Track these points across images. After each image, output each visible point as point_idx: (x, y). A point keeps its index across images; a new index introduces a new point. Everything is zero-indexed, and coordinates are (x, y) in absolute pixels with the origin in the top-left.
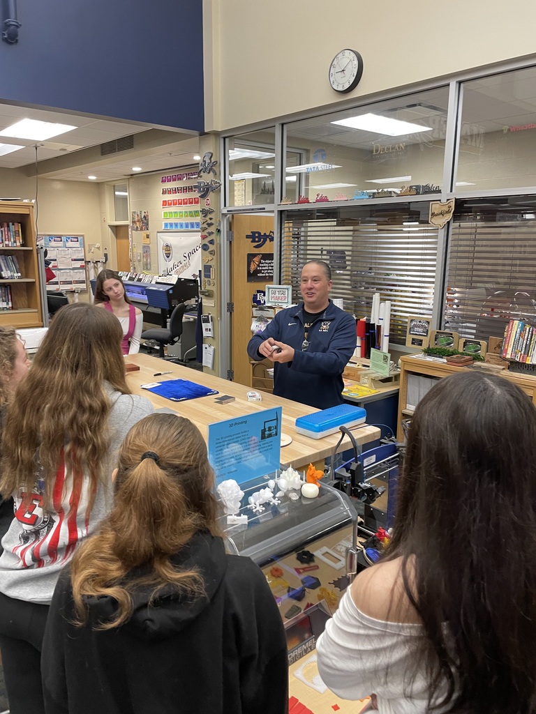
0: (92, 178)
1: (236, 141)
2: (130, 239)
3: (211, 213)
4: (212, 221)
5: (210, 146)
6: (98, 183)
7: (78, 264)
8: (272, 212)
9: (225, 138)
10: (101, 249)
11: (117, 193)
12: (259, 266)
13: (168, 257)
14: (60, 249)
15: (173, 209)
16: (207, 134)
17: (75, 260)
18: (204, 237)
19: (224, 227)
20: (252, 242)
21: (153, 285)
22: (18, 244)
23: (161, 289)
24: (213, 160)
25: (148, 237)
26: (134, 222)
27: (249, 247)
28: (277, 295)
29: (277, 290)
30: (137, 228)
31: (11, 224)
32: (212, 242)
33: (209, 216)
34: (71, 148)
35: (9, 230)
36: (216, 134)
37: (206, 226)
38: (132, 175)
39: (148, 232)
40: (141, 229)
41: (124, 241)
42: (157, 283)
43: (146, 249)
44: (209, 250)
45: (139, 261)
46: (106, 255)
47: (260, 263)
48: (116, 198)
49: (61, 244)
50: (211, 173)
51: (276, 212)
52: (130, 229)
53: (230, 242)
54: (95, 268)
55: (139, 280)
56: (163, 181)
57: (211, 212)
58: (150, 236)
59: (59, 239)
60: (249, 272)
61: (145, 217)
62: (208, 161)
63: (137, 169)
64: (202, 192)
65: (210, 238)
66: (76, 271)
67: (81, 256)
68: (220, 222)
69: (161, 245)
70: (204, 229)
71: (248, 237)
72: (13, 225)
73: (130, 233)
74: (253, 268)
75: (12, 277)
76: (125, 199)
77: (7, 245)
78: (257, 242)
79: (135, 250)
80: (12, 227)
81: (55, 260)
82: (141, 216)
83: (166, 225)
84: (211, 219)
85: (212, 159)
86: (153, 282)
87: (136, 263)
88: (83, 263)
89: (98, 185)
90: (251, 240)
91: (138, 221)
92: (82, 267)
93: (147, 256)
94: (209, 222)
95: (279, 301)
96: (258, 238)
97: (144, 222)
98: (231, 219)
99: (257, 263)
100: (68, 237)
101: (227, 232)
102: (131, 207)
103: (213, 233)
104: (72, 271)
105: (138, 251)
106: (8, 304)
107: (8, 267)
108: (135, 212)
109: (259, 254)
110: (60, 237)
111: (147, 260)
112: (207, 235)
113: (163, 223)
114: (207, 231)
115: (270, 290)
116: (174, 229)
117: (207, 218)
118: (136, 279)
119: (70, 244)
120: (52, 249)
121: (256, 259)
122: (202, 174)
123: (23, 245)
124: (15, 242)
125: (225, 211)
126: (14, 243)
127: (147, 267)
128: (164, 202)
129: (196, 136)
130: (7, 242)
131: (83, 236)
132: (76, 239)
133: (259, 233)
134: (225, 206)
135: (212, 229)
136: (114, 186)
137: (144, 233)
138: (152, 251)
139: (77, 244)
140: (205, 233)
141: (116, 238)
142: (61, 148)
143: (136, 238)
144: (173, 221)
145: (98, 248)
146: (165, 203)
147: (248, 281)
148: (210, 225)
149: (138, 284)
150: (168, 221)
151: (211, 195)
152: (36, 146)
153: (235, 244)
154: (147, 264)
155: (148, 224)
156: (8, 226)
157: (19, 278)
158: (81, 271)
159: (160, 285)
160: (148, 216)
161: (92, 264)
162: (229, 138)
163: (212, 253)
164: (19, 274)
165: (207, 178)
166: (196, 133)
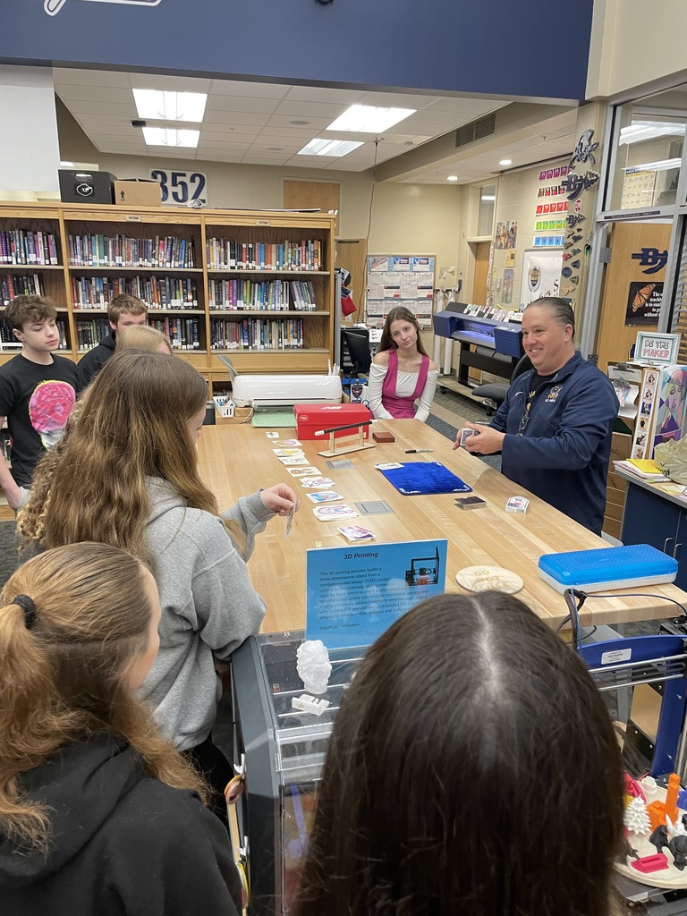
0: (453, 179)
1: (636, 110)
2: (491, 260)
3: (580, 221)
4: (581, 234)
5: (593, 121)
6: (462, 186)
7: (425, 293)
8: (671, 217)
9: (615, 107)
10: (455, 273)
11: (484, 198)
12: (648, 301)
13: (534, 285)
14: (405, 273)
15: (549, 217)
16: (589, 102)
17: (422, 288)
18: (566, 258)
19: (598, 242)
20: (641, 264)
21: (505, 325)
22: (316, 267)
23: (513, 330)
24: (593, 142)
25: (512, 258)
26: (498, 237)
27: (636, 272)
28: (654, 348)
29: (655, 340)
30: (501, 244)
31: (310, 241)
32: (576, 264)
33: (578, 226)
34: (420, 140)
35: (307, 250)
36: (603, 101)
37: (572, 241)
38: (502, 172)
39: (513, 251)
40: (506, 247)
41: (484, 263)
42: (510, 321)
43: (509, 273)
44: (572, 276)
45: (498, 290)
46: (460, 282)
47: (652, 296)
48: (482, 204)
49: (407, 267)
50: (589, 161)
51: (676, 217)
52: (492, 247)
53: (605, 265)
54: (445, 298)
55: (490, 316)
56: (542, 178)
57: (580, 219)
58: (516, 257)
59: (406, 261)
60: (629, 309)
61: (512, 229)
62: (585, 143)
63: (506, 163)
64: (572, 190)
65: (574, 259)
66: (421, 302)
67: (429, 282)
68: (592, 234)
69: (528, 267)
70: (568, 246)
71: (635, 256)
72: (312, 243)
73: (491, 252)
74: (637, 303)
75: (306, 309)
76: (491, 204)
77: (304, 269)
78: (650, 264)
79: (495, 276)
80: (311, 246)
81: (398, 288)
82: (508, 228)
83: (538, 240)
84: (579, 230)
85: (592, 140)
86: (506, 320)
87: (494, 294)
88: (430, 292)
89: (461, 188)
90: (641, 261)
91: (504, 236)
92: (429, 297)
93: (508, 283)
94: (577, 234)
95: (657, 358)
96: (652, 258)
97: (510, 236)
98: (610, 230)
99: (646, 297)
100: (416, 259)
101: (601, 249)
102: (498, 217)
103: (579, 251)
104: (416, 302)
105: (499, 276)
106: (299, 341)
107: (302, 296)
108: (500, 224)
109: (651, 283)
110: (407, 258)
111: (508, 289)
112: (572, 254)
113: (534, 237)
114: (571, 248)
115: (645, 339)
116: (547, 246)
117: (575, 230)
118: (486, 315)
119: (418, 267)
120: (396, 273)
121: (645, 291)
122: (576, 163)
123: (320, 269)
124: (313, 265)
125: (601, 218)
126: (311, 266)
127: (506, 299)
128: (540, 207)
129: (574, 108)
130: (303, 265)
131: (435, 256)
132: (426, 261)
133: (655, 251)
134: (603, 209)
135: (580, 245)
136: (481, 189)
137: (508, 252)
138: (516, 278)
139: (427, 268)
140: (569, 251)
141: (476, 258)
142: (406, 141)
143: (498, 257)
144: (547, 234)
145: (452, 273)
146: (540, 209)
147: (627, 323)
148: (577, 239)
149: (488, 321)
150: (541, 235)
151: (585, 194)
152: (376, 140)
153: (611, 267)
154: (507, 295)
155: (515, 240)
156: (307, 245)
157: (314, 310)
158: (428, 302)
159: (513, 325)
160: (516, 227)
161: (442, 294)
162: (624, 105)
163: (575, 280)
164: (314, 305)
165: (581, 169)
166: (574, 102)
